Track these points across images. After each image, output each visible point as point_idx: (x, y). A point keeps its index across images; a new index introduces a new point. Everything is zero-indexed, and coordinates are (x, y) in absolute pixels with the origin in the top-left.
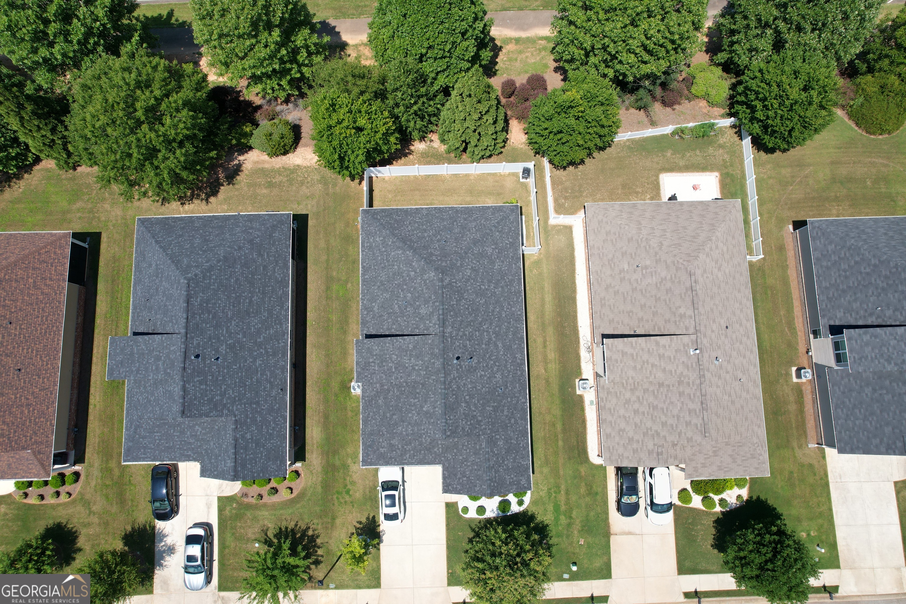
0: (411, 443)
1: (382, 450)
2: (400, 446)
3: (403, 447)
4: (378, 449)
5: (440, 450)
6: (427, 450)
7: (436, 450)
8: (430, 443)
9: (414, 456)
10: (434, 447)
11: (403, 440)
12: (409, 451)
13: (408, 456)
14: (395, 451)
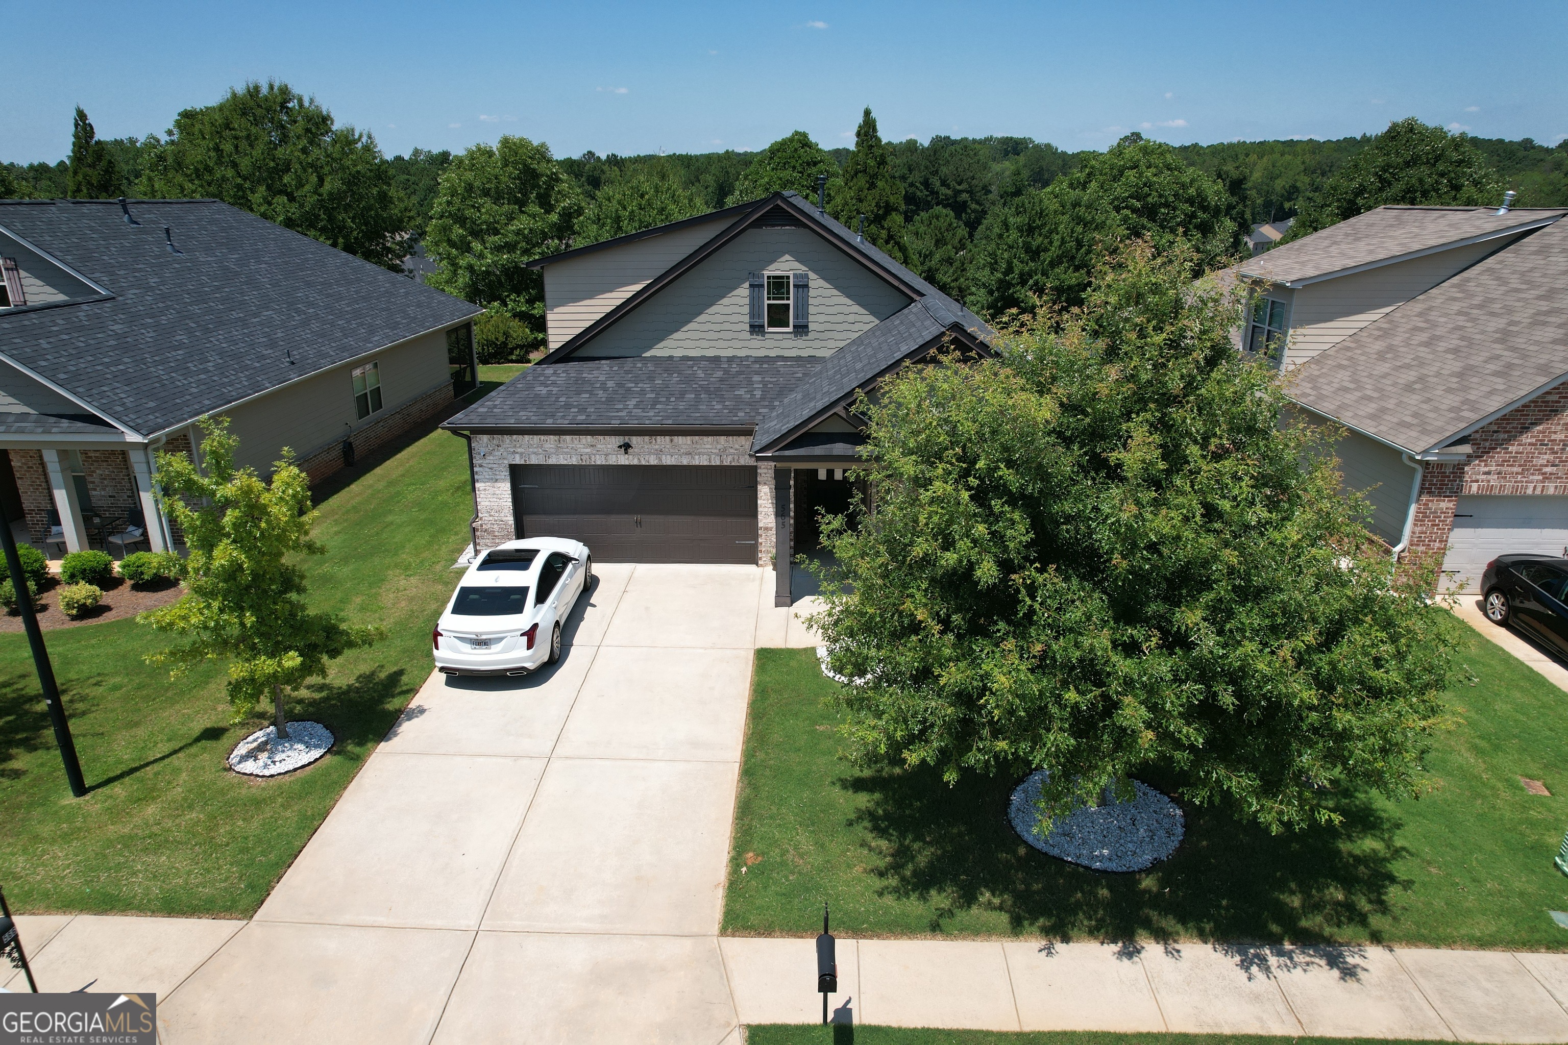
0: (651, 379)
1: (543, 391)
2: (610, 384)
3: (620, 385)
4: (530, 387)
5: (758, 394)
6: (707, 391)
7: (741, 392)
8: (721, 380)
9: (655, 402)
10: (733, 387)
11: (627, 372)
12: (643, 392)
13: (632, 403)
14: (591, 393)
